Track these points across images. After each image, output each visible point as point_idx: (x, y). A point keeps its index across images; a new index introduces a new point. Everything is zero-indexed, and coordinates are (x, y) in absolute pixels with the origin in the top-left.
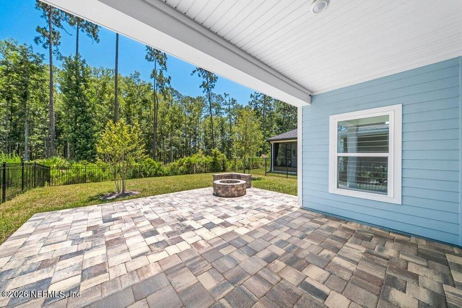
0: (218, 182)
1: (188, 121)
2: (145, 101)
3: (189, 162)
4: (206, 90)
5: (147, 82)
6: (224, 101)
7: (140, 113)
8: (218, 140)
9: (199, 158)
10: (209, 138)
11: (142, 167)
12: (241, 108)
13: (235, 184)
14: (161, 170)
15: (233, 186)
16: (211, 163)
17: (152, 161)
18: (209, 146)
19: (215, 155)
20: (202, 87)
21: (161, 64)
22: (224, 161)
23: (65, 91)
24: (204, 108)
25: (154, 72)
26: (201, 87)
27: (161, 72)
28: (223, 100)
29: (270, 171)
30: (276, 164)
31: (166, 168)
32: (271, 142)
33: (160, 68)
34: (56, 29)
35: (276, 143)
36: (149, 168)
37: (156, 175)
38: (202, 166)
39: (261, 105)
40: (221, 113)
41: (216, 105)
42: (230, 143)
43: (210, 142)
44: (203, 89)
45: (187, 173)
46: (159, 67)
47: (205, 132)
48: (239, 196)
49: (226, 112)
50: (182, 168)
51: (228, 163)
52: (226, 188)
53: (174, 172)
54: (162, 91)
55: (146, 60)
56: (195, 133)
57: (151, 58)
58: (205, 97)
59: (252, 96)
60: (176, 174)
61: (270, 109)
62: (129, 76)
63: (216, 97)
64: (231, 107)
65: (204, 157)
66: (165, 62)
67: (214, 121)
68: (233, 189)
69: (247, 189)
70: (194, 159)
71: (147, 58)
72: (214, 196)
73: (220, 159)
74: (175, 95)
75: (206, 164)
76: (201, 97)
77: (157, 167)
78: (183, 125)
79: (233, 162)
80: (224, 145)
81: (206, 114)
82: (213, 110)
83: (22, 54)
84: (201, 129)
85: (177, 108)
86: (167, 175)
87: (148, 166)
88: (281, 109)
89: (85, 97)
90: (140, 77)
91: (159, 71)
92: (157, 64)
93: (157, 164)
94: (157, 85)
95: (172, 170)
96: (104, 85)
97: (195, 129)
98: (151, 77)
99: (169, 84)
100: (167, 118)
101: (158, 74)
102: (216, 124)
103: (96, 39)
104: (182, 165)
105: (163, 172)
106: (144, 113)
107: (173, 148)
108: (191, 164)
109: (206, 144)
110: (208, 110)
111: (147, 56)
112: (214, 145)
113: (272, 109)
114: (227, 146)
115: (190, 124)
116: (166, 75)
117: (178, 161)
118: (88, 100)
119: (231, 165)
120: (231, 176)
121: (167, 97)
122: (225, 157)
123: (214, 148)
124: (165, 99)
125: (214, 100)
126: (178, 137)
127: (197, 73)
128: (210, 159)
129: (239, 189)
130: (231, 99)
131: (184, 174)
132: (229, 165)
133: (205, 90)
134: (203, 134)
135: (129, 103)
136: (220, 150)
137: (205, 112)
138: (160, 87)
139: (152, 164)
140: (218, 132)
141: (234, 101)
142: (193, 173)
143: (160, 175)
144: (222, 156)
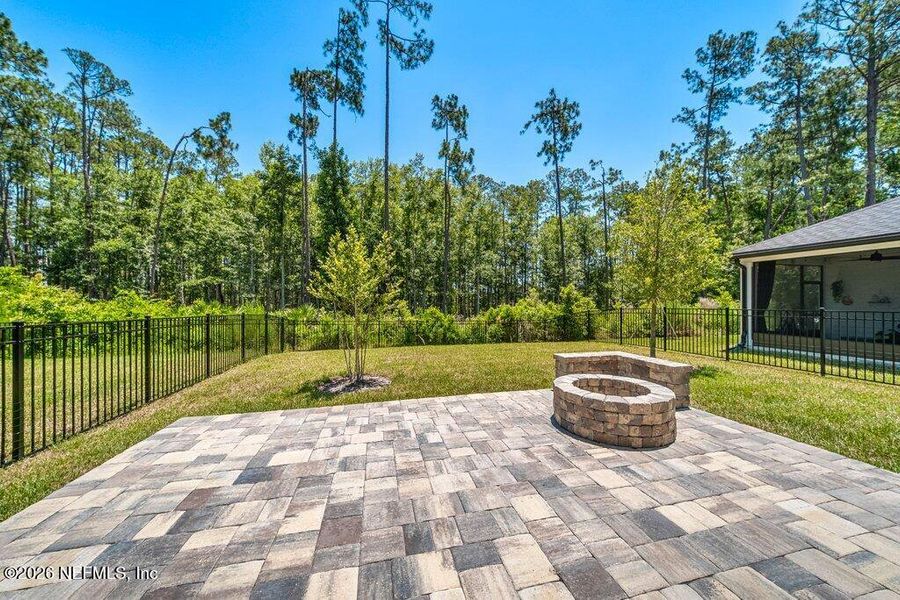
0: (566, 383)
1: (509, 233)
2: (433, 204)
3: (508, 315)
4: (552, 159)
5: (435, 169)
6: (590, 182)
7: (424, 226)
8: (575, 268)
9: (531, 308)
10: (553, 263)
11: (421, 325)
12: (634, 189)
13: (631, 400)
14: (454, 332)
15: (624, 409)
16: (559, 318)
17: (439, 313)
18: (555, 282)
19: (569, 301)
20: (544, 154)
21: (456, 128)
22: (589, 314)
23: (321, 203)
24: (544, 204)
25: (445, 146)
26: (539, 154)
27: (457, 143)
28: (586, 178)
29: (742, 348)
30: (760, 327)
31: (463, 329)
32: (742, 261)
33: (456, 135)
34: (314, 113)
35: (761, 264)
36: (433, 326)
37: (446, 341)
38: (537, 325)
39: (693, 172)
40: (582, 207)
41: (571, 191)
42: (606, 272)
43: (556, 272)
44: (544, 157)
45: (506, 339)
46: (453, 135)
47: (545, 252)
48: (648, 446)
49: (594, 205)
50: (493, 328)
51: (600, 319)
52: (596, 411)
53: (478, 338)
54: (457, 177)
55: (434, 129)
56: (523, 255)
57: (441, 123)
58: (546, 180)
59: (662, 156)
60: (481, 341)
61: (722, 179)
62: (407, 165)
63: (571, 176)
64: (608, 189)
65: (541, 305)
66: (464, 123)
67: (566, 227)
68: (624, 420)
69: (678, 415)
70: (519, 309)
71: (434, 125)
72: (555, 430)
73: (580, 310)
74: (486, 188)
75: (545, 321)
76: (537, 183)
77: (446, 324)
78: (501, 241)
79: (613, 317)
80: (589, 278)
81: (549, 215)
82: (565, 204)
83: (279, 160)
84: (535, 245)
85: (487, 209)
86: (465, 342)
87: (430, 323)
88: (759, 174)
89: (343, 207)
90: (424, 163)
91: (454, 142)
92: (451, 129)
93: (446, 319)
94: (450, 169)
95: (474, 331)
96: (373, 188)
97: (523, 248)
98: (440, 157)
99: (471, 163)
100: (471, 231)
101: (452, 147)
102: (569, 231)
103: (359, 111)
104: (495, 322)
105: (457, 335)
106: (432, 226)
107: (481, 287)
108: (512, 319)
109: (548, 276)
110: (551, 206)
111: (435, 120)
112: (564, 280)
113: (730, 179)
114: (597, 281)
115: (512, 238)
116: (465, 147)
117: (487, 313)
118: (347, 213)
119: (609, 325)
120: (611, 365)
121: (467, 188)
122: (593, 304)
123: (565, 286)
124: (464, 193)
125: (566, 183)
126: (489, 265)
127: (533, 126)
128: (556, 310)
129: (646, 420)
130: (607, 171)
131: (497, 342)
132: (604, 323)
133: (549, 159)
134: (541, 256)
135: (408, 211)
136: (580, 289)
137: (547, 211)
138: (454, 172)
139: (438, 319)
140: (576, 248)
141: (614, 175)
142: (515, 340)
143: (452, 342)
144: (585, 304)
